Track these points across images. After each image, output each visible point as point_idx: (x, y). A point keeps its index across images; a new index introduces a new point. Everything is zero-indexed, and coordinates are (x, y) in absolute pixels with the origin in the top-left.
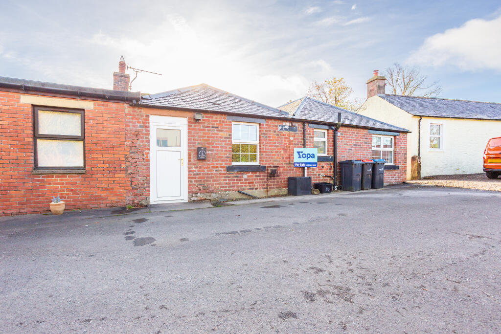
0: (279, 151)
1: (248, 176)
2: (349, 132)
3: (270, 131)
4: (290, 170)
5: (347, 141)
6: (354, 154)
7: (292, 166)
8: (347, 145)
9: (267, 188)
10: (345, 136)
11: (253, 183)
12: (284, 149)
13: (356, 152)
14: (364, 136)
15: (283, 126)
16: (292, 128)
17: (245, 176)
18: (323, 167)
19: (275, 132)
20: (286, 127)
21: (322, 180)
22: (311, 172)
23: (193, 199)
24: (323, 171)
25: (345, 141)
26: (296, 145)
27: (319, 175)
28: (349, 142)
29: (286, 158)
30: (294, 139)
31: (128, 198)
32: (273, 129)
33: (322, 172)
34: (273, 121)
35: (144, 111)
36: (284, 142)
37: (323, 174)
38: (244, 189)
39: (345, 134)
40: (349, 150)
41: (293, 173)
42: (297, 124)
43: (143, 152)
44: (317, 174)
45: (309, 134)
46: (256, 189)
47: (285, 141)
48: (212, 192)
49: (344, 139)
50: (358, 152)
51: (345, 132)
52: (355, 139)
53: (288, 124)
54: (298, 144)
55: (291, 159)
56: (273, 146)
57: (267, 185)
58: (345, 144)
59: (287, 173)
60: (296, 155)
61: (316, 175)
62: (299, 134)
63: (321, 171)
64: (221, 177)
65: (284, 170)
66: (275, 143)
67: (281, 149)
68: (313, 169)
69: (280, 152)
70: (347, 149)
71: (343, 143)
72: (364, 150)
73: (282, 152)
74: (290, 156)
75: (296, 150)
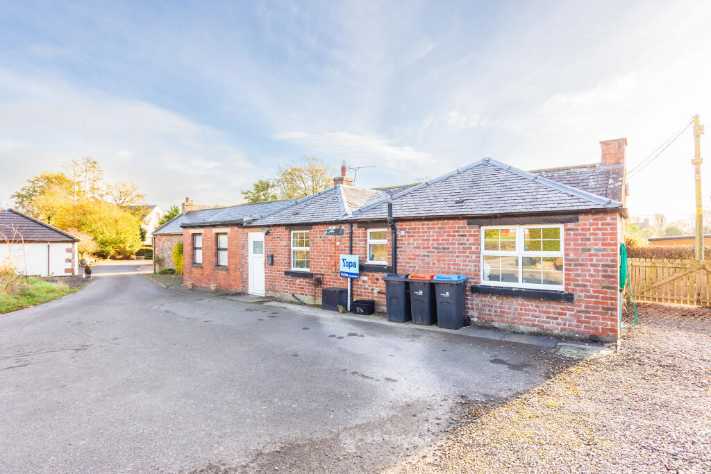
0: (325, 258)
1: (300, 282)
2: (423, 229)
3: (317, 237)
4: (336, 279)
5: (420, 242)
6: (434, 264)
7: (339, 275)
8: (419, 248)
9: (315, 296)
10: (416, 235)
11: (303, 288)
12: (330, 256)
13: (438, 260)
14: (457, 232)
15: (328, 231)
16: (337, 232)
17: (298, 281)
18: (377, 279)
19: (321, 237)
20: (332, 231)
21: (377, 297)
22: (361, 285)
23: (267, 295)
24: (378, 285)
25: (416, 243)
26: (342, 251)
27: (372, 290)
28: (424, 244)
29: (332, 266)
30: (341, 244)
31: (240, 289)
32: (319, 234)
33: (377, 287)
34: (319, 226)
35: (246, 230)
36: (329, 248)
37: (378, 289)
38: (296, 294)
39: (414, 233)
40: (425, 256)
41: (340, 283)
42: (343, 227)
43: (245, 257)
44: (370, 288)
45: (359, 237)
46: (306, 295)
47: (331, 246)
48: (277, 292)
49: (414, 240)
50: (444, 260)
51: (415, 228)
52: (435, 238)
53: (334, 227)
54: (345, 250)
55: (338, 267)
56: (319, 252)
57: (315, 293)
58: (414, 248)
59: (333, 282)
60: (341, 263)
61: (368, 289)
62: (346, 237)
63: (374, 285)
64: (282, 280)
65: (331, 279)
66: (321, 249)
67: (327, 256)
68: (364, 282)
69: (327, 259)
70: (419, 256)
71: (413, 246)
72: (457, 257)
73: (329, 259)
74: (336, 265)
75: (342, 256)
